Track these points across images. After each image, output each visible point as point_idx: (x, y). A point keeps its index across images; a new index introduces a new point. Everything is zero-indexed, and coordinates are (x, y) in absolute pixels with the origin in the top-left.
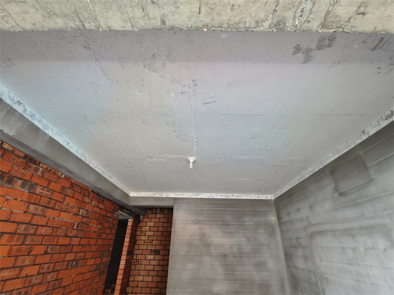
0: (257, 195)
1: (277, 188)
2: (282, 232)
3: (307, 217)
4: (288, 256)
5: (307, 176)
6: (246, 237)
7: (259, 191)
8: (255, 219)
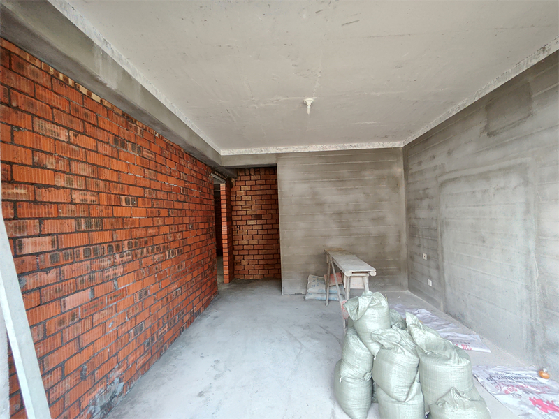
0: (381, 143)
1: (410, 132)
2: (407, 184)
3: (442, 164)
4: (410, 209)
5: (454, 113)
6: (364, 193)
7: (386, 137)
8: (377, 172)
